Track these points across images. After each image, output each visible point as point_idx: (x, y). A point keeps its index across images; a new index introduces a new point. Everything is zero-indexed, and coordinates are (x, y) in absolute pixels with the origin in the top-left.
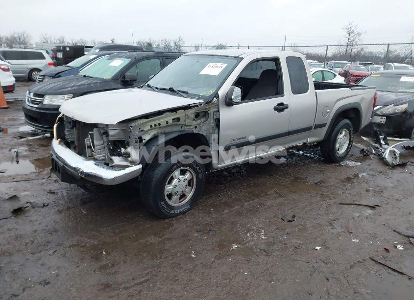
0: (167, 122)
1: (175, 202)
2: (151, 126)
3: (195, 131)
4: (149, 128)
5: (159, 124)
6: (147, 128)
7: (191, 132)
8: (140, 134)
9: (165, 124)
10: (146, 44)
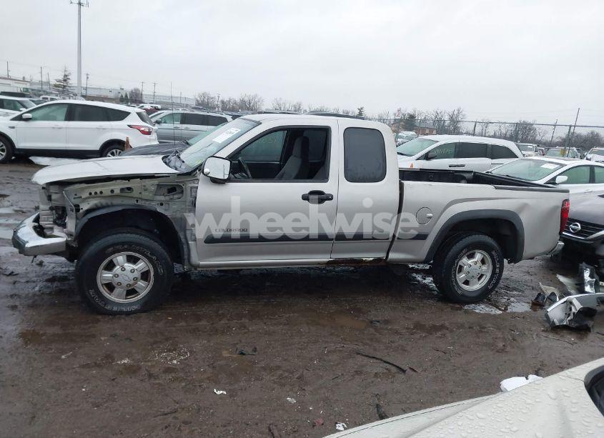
0: (112, 191)
1: (119, 296)
2: (90, 194)
3: (160, 210)
4: (88, 195)
5: (101, 192)
6: (85, 195)
7: (152, 209)
8: (76, 202)
9: (110, 194)
10: (407, 116)
